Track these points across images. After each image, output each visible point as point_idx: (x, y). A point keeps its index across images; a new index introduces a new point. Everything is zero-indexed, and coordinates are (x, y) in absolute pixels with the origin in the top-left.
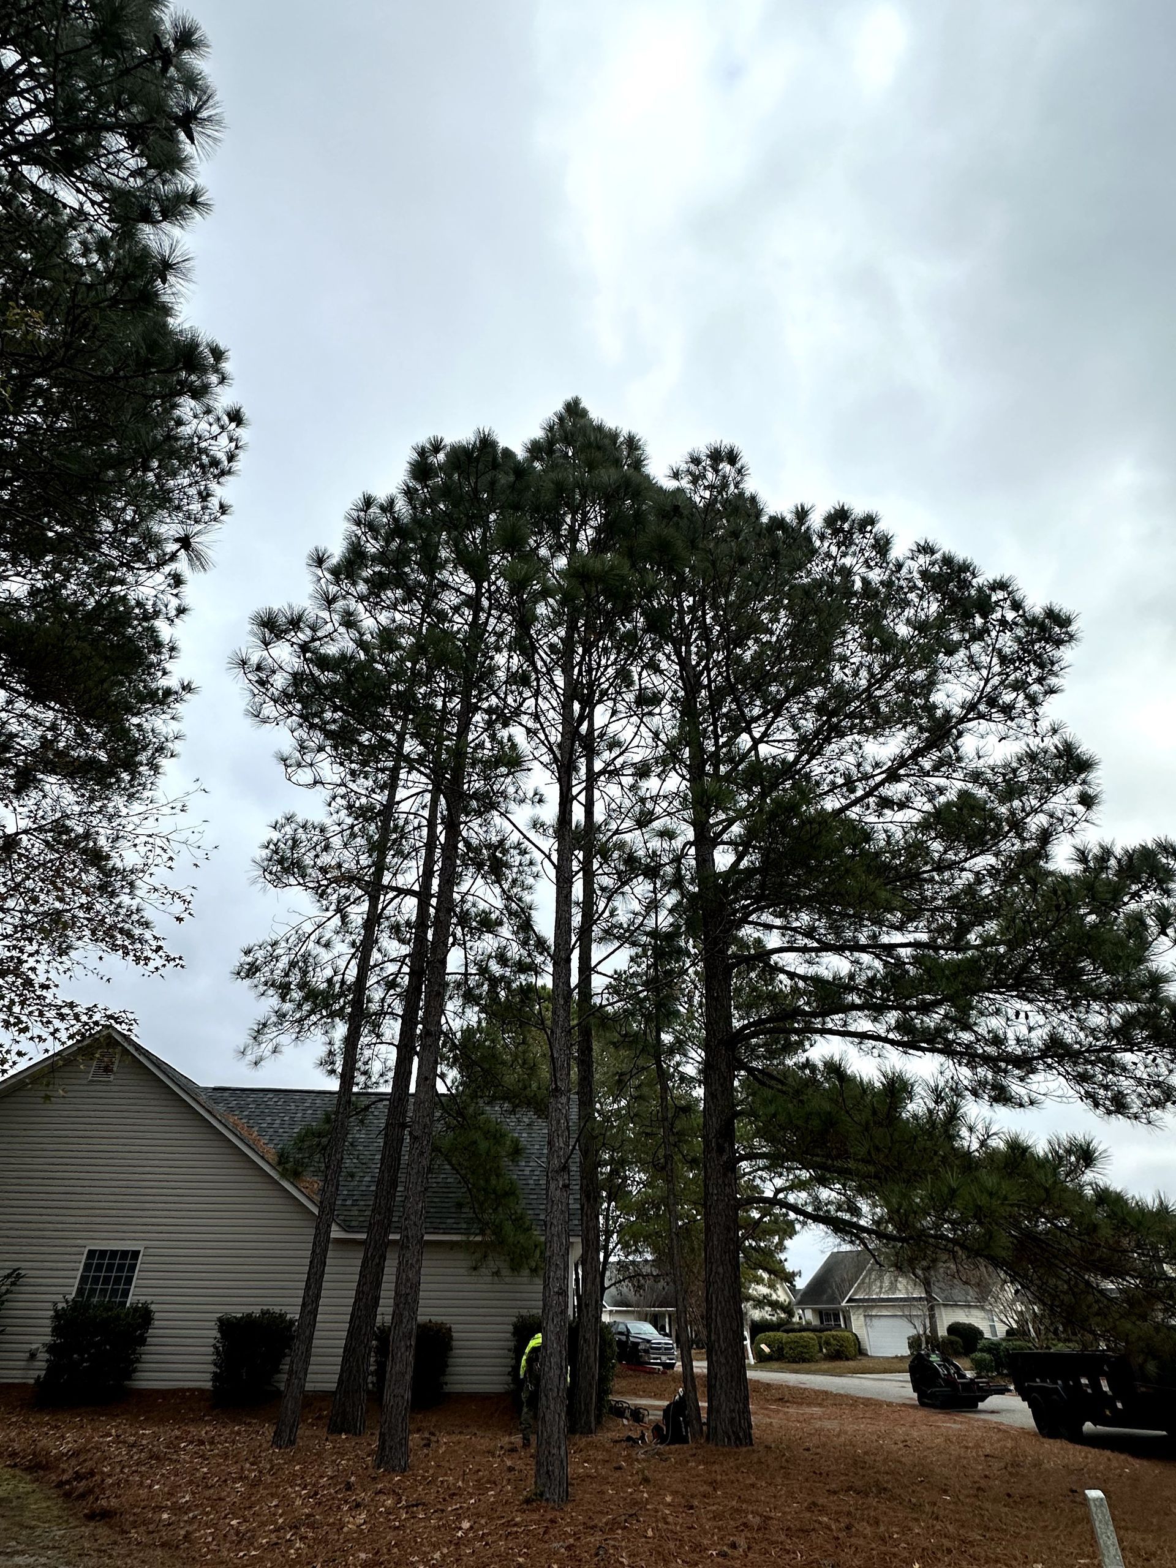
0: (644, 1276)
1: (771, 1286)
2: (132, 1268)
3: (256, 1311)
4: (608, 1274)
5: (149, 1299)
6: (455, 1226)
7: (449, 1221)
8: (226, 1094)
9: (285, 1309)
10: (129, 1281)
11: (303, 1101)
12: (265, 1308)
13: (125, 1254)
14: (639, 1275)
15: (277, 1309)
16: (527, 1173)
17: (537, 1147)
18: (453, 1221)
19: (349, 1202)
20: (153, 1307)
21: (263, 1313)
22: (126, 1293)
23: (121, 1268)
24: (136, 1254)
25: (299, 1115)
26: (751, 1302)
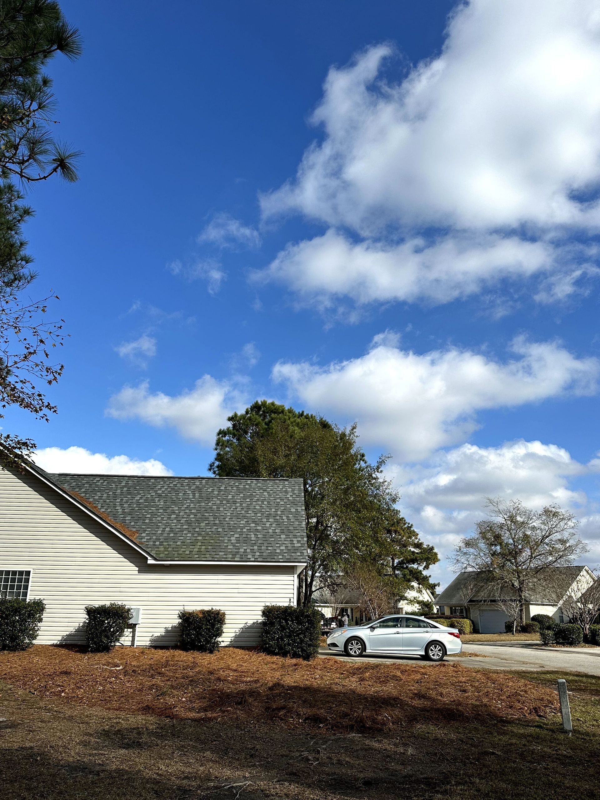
0: (337, 585)
1: (420, 591)
2: (27, 581)
3: (108, 604)
4: (314, 583)
5: (42, 598)
6: (225, 556)
7: (220, 553)
8: (68, 478)
9: (124, 603)
10: (26, 587)
11: (120, 482)
12: (113, 602)
13: (21, 573)
14: (334, 584)
15: (120, 603)
16: (268, 525)
17: (273, 510)
18: (223, 553)
19: (157, 543)
20: (44, 602)
21: (111, 604)
22: (25, 594)
23: (20, 580)
24: (28, 573)
25: (119, 491)
26: (406, 601)
